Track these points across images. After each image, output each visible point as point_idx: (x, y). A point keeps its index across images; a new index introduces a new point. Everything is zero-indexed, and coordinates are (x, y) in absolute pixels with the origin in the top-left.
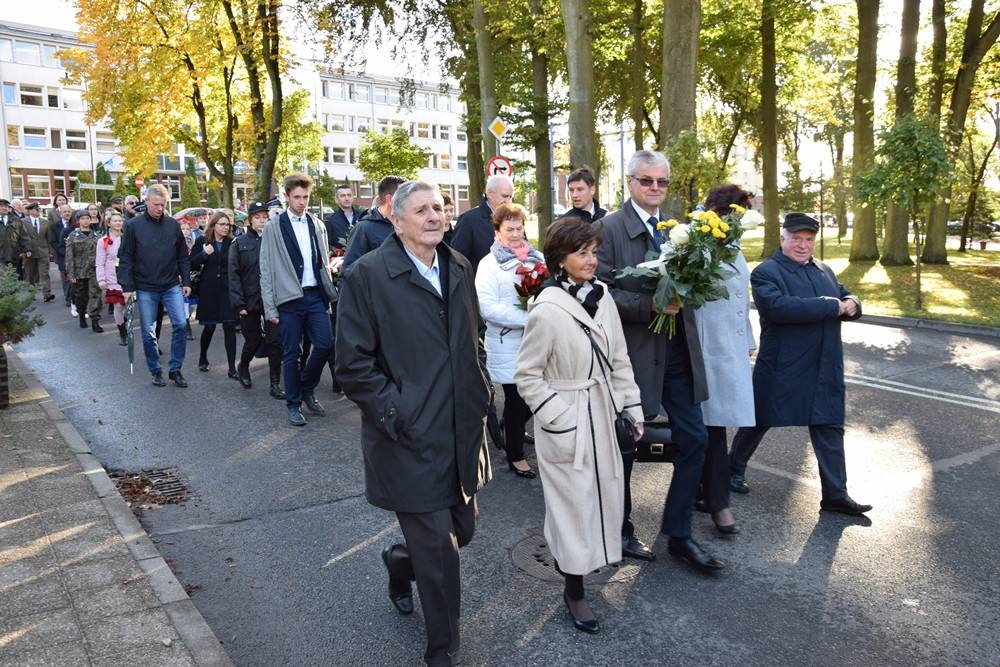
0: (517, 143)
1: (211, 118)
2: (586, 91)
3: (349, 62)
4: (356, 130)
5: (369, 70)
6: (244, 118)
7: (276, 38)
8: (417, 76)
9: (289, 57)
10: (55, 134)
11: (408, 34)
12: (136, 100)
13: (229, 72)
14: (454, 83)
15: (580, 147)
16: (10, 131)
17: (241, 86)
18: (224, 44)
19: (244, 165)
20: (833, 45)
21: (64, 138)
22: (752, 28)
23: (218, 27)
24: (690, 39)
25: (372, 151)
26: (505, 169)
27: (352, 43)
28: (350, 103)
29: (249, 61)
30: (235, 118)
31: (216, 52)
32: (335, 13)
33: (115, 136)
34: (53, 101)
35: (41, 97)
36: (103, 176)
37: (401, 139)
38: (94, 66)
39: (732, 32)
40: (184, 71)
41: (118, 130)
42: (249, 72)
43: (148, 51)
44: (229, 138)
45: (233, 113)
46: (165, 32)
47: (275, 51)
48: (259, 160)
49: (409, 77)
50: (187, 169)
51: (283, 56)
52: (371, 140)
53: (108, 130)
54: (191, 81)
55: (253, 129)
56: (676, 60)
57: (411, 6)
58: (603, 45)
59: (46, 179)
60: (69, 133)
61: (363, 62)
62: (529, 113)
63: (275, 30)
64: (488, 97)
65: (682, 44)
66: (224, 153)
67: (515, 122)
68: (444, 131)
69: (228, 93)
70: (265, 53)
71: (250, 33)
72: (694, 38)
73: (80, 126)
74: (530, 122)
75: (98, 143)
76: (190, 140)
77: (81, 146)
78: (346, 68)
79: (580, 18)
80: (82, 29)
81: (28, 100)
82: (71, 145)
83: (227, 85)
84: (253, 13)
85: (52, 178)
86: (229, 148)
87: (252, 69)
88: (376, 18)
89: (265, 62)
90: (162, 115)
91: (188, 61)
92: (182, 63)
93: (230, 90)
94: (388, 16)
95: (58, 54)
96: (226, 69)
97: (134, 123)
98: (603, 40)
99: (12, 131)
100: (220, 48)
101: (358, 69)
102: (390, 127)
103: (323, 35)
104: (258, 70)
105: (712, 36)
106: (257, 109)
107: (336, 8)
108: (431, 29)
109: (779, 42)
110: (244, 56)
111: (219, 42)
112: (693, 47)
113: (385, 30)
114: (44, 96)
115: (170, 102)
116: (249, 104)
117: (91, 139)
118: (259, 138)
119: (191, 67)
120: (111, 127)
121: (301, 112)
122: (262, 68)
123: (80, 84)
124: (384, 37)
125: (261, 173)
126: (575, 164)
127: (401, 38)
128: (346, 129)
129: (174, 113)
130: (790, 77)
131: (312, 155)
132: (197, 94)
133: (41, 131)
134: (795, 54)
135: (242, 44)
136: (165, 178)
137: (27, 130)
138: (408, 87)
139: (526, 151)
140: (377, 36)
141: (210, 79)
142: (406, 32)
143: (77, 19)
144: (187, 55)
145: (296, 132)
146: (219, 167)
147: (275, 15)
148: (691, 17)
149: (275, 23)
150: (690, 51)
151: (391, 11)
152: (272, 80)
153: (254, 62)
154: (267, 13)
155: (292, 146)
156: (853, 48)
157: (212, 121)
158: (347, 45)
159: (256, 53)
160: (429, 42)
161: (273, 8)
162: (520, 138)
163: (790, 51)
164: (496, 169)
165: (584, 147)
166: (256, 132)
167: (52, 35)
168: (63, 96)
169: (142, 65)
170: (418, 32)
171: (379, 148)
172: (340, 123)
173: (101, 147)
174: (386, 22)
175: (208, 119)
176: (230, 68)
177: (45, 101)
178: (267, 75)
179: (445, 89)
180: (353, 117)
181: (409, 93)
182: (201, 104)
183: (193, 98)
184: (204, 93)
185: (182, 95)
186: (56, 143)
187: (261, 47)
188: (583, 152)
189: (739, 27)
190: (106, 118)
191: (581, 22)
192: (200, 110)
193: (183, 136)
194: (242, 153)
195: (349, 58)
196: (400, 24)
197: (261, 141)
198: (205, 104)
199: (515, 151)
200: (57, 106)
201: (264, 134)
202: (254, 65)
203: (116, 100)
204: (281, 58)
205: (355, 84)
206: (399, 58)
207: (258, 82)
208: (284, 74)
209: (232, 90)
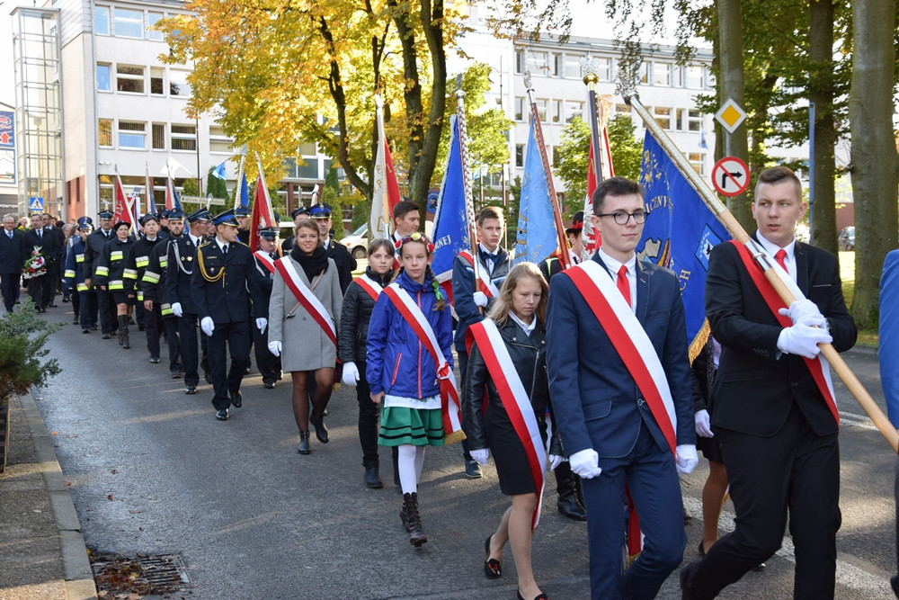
0: (784, 136)
1: (356, 106)
2: (880, 53)
3: (546, 23)
4: (563, 120)
5: (576, 32)
8: (645, 38)
9: (457, 20)
10: (158, 129)
12: (259, 82)
13: (379, 43)
14: (703, 46)
16: (101, 124)
17: (394, 63)
18: (374, 5)
21: (168, 136)
25: (578, 150)
28: (556, 82)
29: (404, 29)
31: (359, 16)
33: (229, 132)
34: (157, 86)
35: (142, 81)
36: (217, 186)
37: (621, 132)
40: (319, 45)
41: (232, 124)
42: (403, 42)
43: (274, 17)
47: (439, 13)
48: (412, 163)
49: (635, 39)
50: (326, 176)
51: (449, 19)
52: (576, 134)
53: (221, 124)
55: (405, 122)
59: (145, 190)
60: (176, 129)
61: (566, 23)
62: (801, 89)
66: (369, 155)
67: (780, 104)
68: (694, 119)
69: (377, 72)
70: (424, 16)
73: (185, 119)
74: (803, 103)
75: (213, 142)
76: (325, 137)
77: (192, 145)
78: (543, 30)
81: (127, 86)
82: (177, 144)
83: (377, 60)
85: (152, 189)
87: (406, 38)
89: (424, 28)
90: (287, 104)
91: (324, 29)
92: (317, 32)
93: (380, 68)
95: (160, 24)
96: (375, 39)
97: (252, 114)
99: (104, 125)
100: (369, 10)
101: (560, 31)
104: (417, 40)
106: (413, 95)
110: (397, 20)
114: (146, 79)
115: (298, 87)
116: (402, 86)
117: (204, 136)
118: (414, 134)
119: (328, 36)
121: (478, 97)
122: (420, 37)
123: (184, 63)
125: (414, 183)
128: (549, 119)
129: (302, 102)
131: (492, 157)
132: (335, 74)
133: (140, 126)
135: (395, 4)
136: (296, 189)
137: (123, 125)
138: (632, 53)
139: (795, 147)
141: (355, 53)
144: (323, 22)
146: (362, 175)
152: (433, 53)
153: (409, 29)
157: (356, 111)
159: (414, 16)
162: (788, 127)
166: (409, 125)
168: (173, 75)
173: (215, 146)
175: (349, 109)
176: (380, 37)
177: (147, 86)
178: (426, 46)
179: (684, 54)
180: (559, 102)
181: (632, 67)
182: (340, 88)
183: (330, 80)
184: (344, 74)
185: (314, 77)
186: (158, 142)
187: (419, 9)
190: (217, 106)
192: (339, 96)
193: (315, 133)
195: (547, 17)
197: (416, 138)
198: (345, 88)
199: (780, 145)
200: (161, 92)
201: (420, 127)
202: (410, 33)
203: (230, 83)
204: (447, 23)
205: (564, 53)
206: (619, 15)
207: (415, 57)
208: (450, 44)
209: (383, 68)
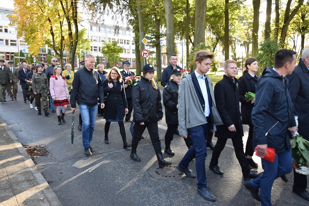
0: (150, 46)
2: (172, 30)
3: (99, 20)
4: (101, 41)
5: (105, 23)
6: (66, 37)
7: (76, 13)
8: (120, 25)
9: (80, 18)
10: (7, 41)
11: (117, 12)
12: (33, 31)
13: (62, 23)
14: (131, 27)
15: (169, 47)
18: (60, 14)
19: (66, 52)
20: (246, 17)
21: (10, 42)
22: (222, 12)
23: (59, 9)
24: (203, 15)
25: (106, 48)
26: (147, 53)
27: (100, 14)
28: (99, 33)
29: (68, 19)
30: (63, 37)
31: (57, 16)
32: (94, 5)
33: (26, 42)
34: (6, 31)
35: (2, 29)
36: (22, 54)
37: (115, 44)
38: (19, 20)
39: (216, 13)
40: (48, 22)
41: (27, 40)
42: (68, 23)
43: (36, 16)
44: (62, 43)
45: (63, 35)
46: (42, 10)
47: (76, 16)
48: (71, 50)
49: (117, 25)
50: (48, 53)
51: (78, 18)
52: (105, 44)
53: (23, 40)
54: (50, 26)
55: (69, 40)
56: (199, 21)
57: (118, 4)
58: (177, 16)
59: (4, 55)
60: (11, 41)
61: (103, 20)
62: (154, 37)
63: (76, 10)
64: (141, 32)
65: (201, 16)
66: (60, 48)
67: (150, 39)
68: (128, 42)
69: (61, 29)
70: (73, 17)
71: (68, 10)
72: (204, 14)
73: (15, 39)
74: (154, 39)
75: (20, 44)
76: (49, 44)
77: (15, 45)
78: (98, 22)
79: (170, 8)
80: (15, 8)
82: (12, 44)
84: (69, 4)
85: (6, 55)
86: (62, 46)
87: (68, 21)
88: (107, 7)
90: (41, 36)
91: (49, 19)
92: (47, 20)
93: (62, 28)
94: (111, 7)
95: (8, 16)
96: (61, 22)
97: (32, 37)
98: (177, 15)
100: (59, 15)
101: (102, 22)
102: (111, 40)
103: (91, 12)
104: (71, 22)
105: (210, 14)
106: (70, 34)
107: (95, 3)
108: (124, 11)
109: (230, 16)
110: (66, 17)
111: (59, 13)
112: (204, 17)
113: (110, 11)
114: (3, 29)
115: (43, 32)
116: (68, 33)
117: (18, 43)
118: (71, 43)
119: (50, 21)
120: (24, 39)
121: (84, 35)
122: (72, 21)
123: (15, 25)
124: (110, 13)
125: (71, 54)
126: (168, 52)
127: (115, 13)
128: (98, 41)
129: (45, 35)
130: (233, 27)
131: (87, 49)
132: (52, 29)
133: (2, 40)
134: (235, 20)
135: (66, 14)
136: (41, 55)
138: (117, 28)
139: (153, 48)
140: (108, 13)
141: (56, 25)
142: (116, 11)
143: (14, 5)
144: (49, 17)
145: (82, 42)
146: (58, 52)
147: (76, 5)
148: (203, 8)
149: (76, 8)
150: (203, 18)
151: (112, 5)
152: (75, 25)
154: (74, 5)
155: (81, 46)
156: (252, 18)
157: (56, 38)
158: (98, 15)
159: (70, 17)
160: (124, 14)
161: (76, 3)
162: (151, 44)
163: (233, 19)
164: (144, 54)
165: (171, 47)
166: (70, 41)
167: (6, 10)
168: (9, 29)
169: (34, 20)
170: (120, 11)
171: (108, 47)
172: (96, 39)
174: (110, 8)
175: (55, 37)
176: (62, 21)
177: (4, 31)
178: (73, 24)
179: (128, 29)
180: (100, 37)
181: (117, 30)
182: (53, 32)
183: (50, 31)
184: (54, 29)
185: (47, 30)
186: (7, 44)
187: (72, 15)
188: (170, 48)
189: (218, 11)
190: (23, 36)
191: (170, 9)
192: (53, 34)
193: (47, 42)
194: (66, 48)
195: (99, 19)
196: (115, 9)
197: (72, 44)
198: (54, 32)
199: (150, 48)
200: (7, 32)
201: (72, 42)
202: (69, 21)
203: (26, 31)
204: (78, 19)
205: (101, 27)
206: (114, 19)
207: (71, 26)
208: (79, 23)
209: (63, 28)
